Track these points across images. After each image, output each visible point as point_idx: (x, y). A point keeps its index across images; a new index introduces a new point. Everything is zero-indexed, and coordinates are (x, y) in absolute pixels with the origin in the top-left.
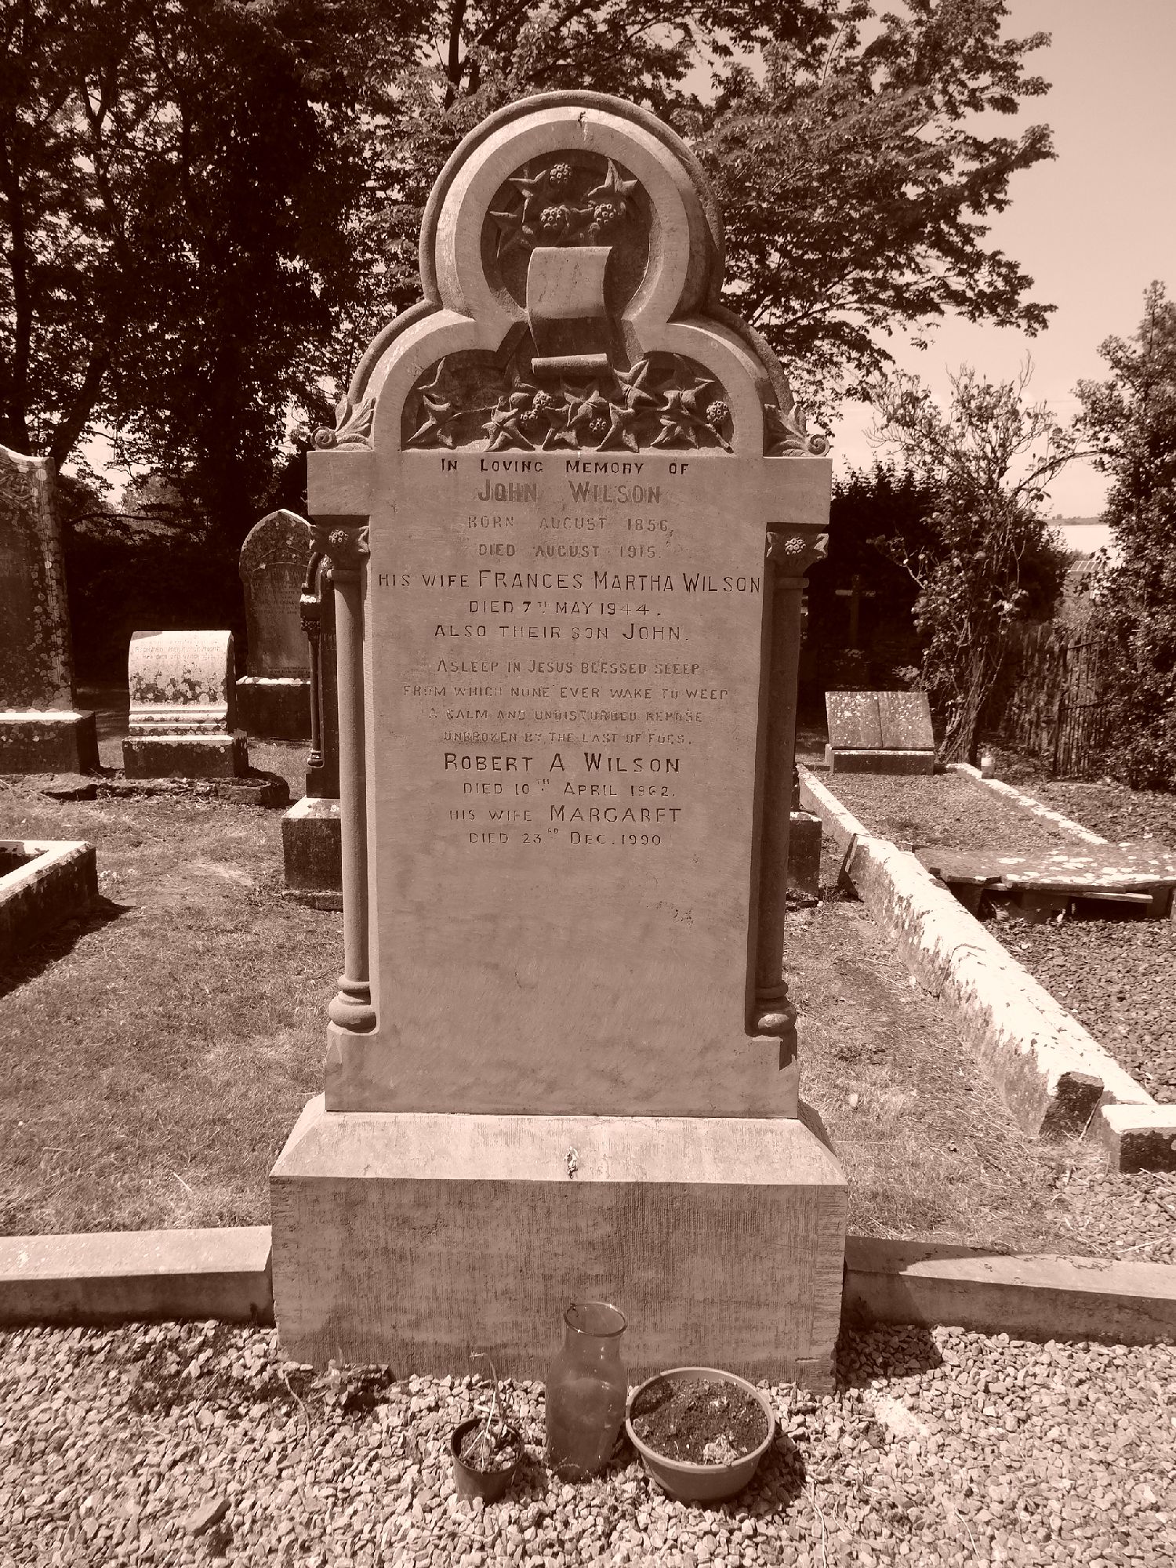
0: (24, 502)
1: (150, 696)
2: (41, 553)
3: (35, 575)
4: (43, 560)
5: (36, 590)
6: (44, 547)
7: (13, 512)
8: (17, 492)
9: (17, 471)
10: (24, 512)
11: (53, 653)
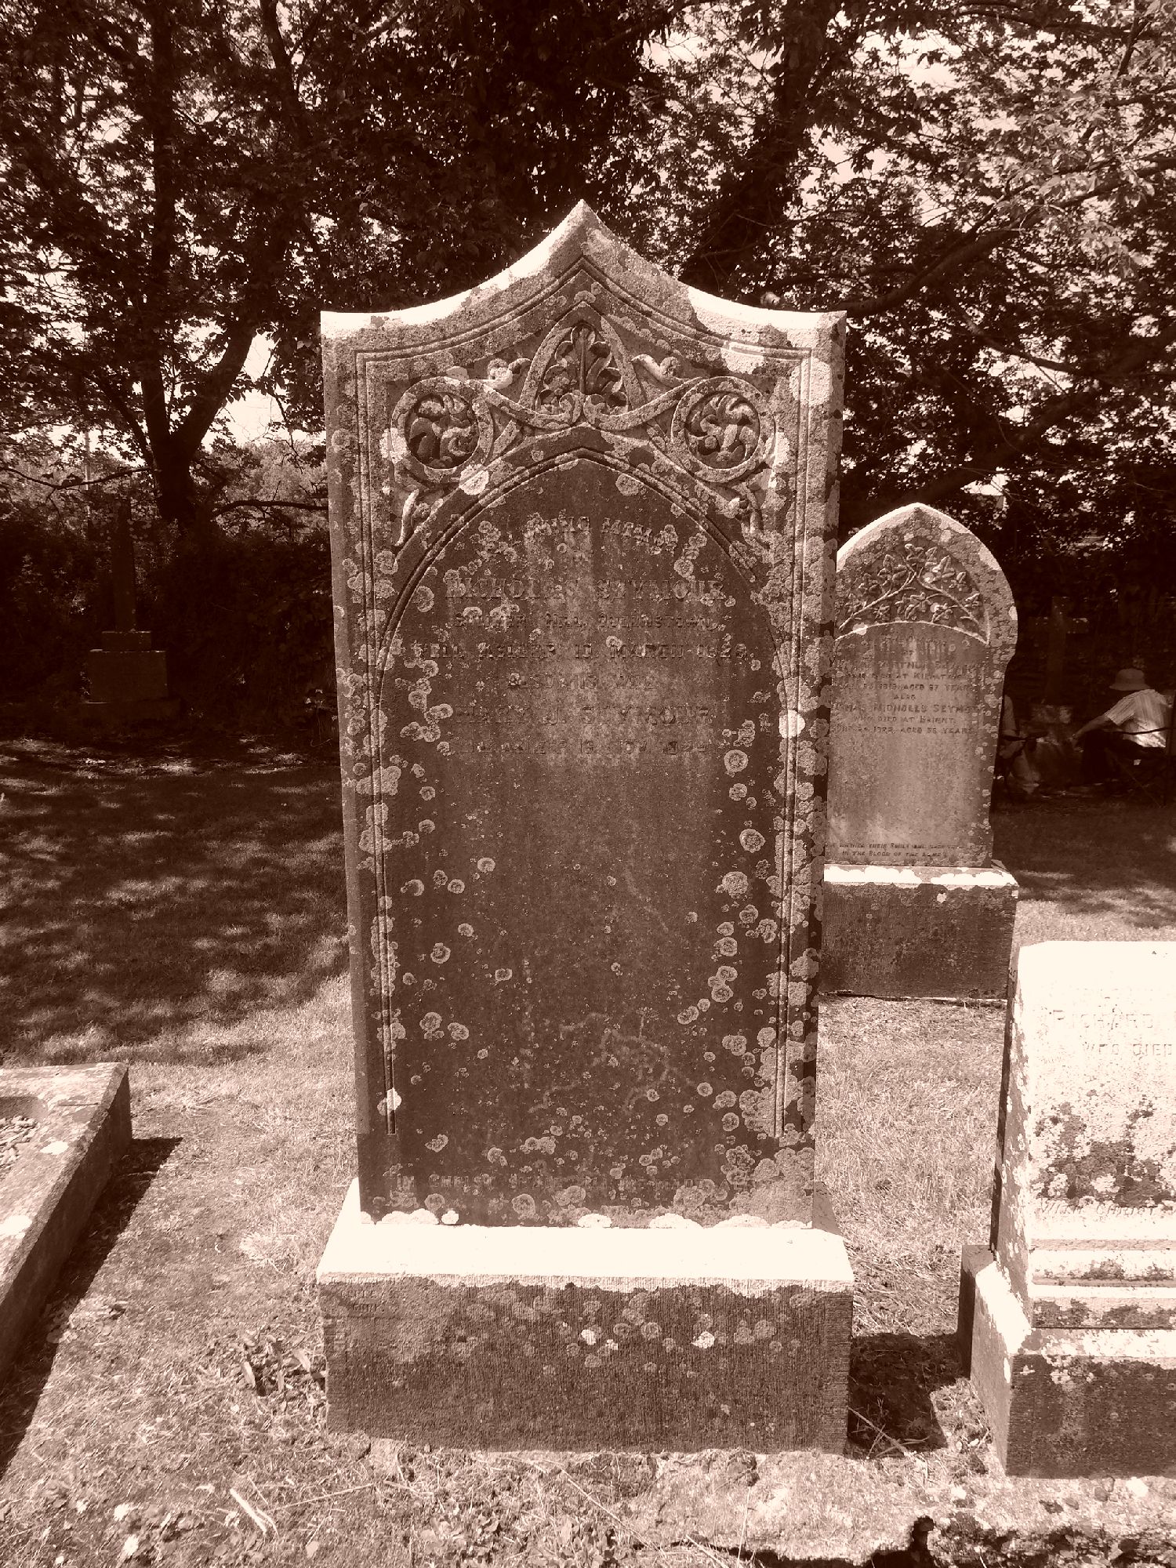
0: (727, 489)
1: (1104, 1183)
2: (768, 680)
3: (736, 762)
4: (774, 709)
5: (735, 816)
6: (784, 661)
7: (685, 530)
8: (706, 452)
9: (719, 370)
10: (724, 530)
11: (766, 1035)
